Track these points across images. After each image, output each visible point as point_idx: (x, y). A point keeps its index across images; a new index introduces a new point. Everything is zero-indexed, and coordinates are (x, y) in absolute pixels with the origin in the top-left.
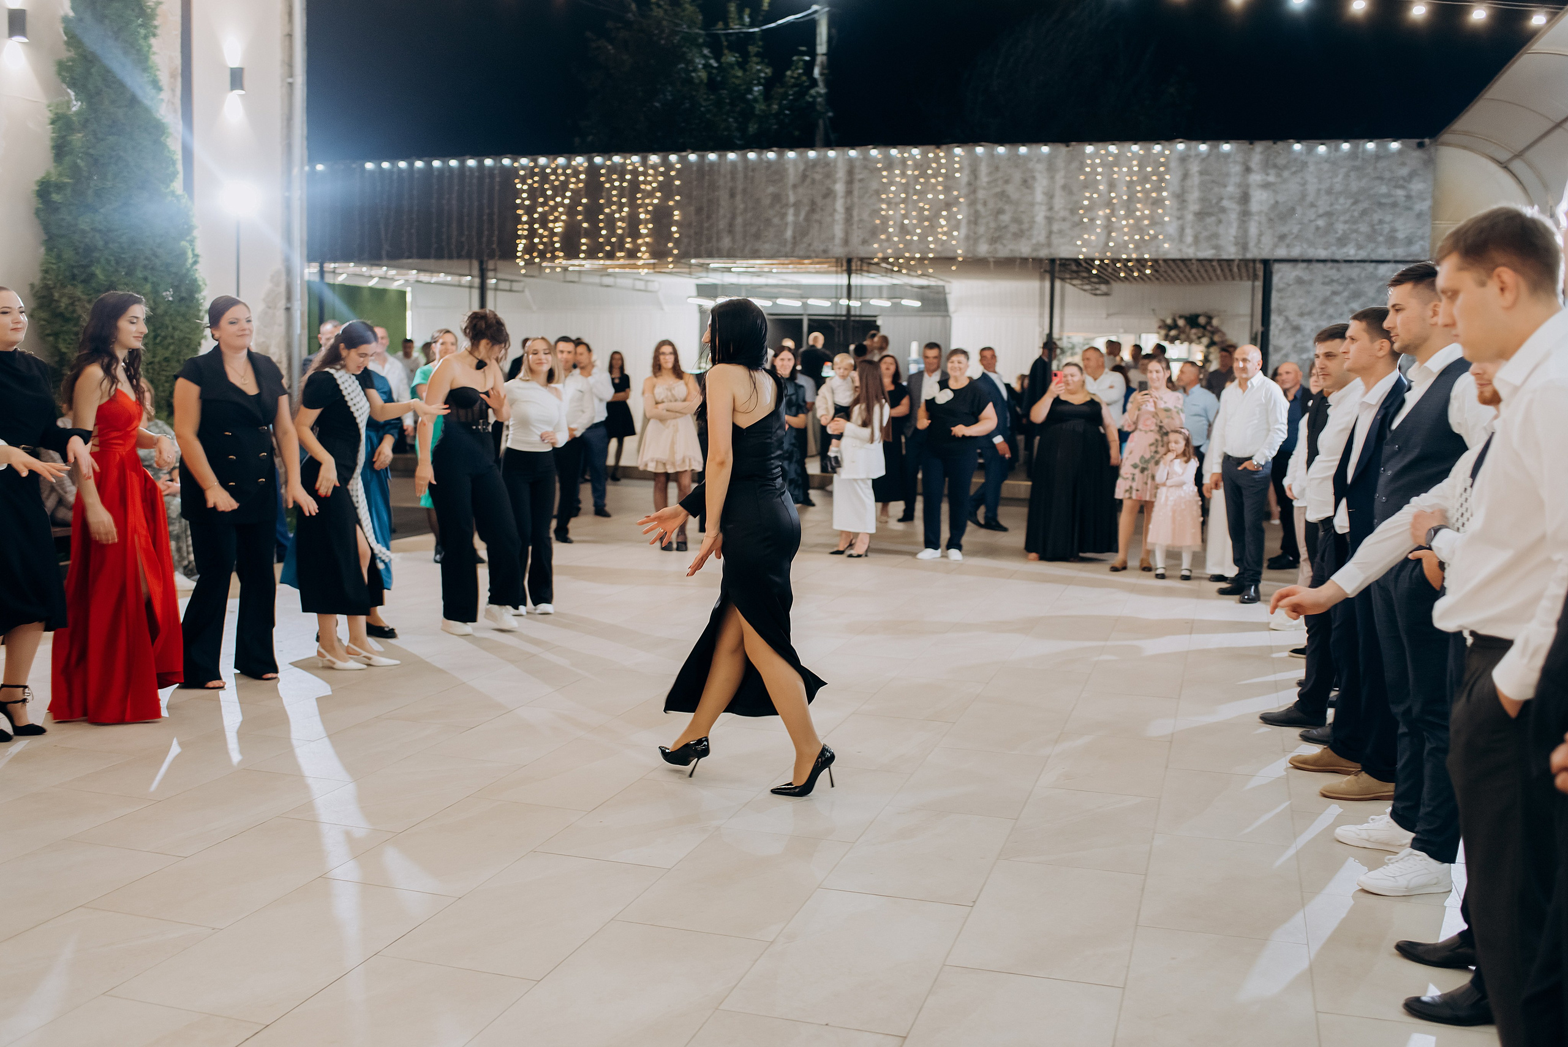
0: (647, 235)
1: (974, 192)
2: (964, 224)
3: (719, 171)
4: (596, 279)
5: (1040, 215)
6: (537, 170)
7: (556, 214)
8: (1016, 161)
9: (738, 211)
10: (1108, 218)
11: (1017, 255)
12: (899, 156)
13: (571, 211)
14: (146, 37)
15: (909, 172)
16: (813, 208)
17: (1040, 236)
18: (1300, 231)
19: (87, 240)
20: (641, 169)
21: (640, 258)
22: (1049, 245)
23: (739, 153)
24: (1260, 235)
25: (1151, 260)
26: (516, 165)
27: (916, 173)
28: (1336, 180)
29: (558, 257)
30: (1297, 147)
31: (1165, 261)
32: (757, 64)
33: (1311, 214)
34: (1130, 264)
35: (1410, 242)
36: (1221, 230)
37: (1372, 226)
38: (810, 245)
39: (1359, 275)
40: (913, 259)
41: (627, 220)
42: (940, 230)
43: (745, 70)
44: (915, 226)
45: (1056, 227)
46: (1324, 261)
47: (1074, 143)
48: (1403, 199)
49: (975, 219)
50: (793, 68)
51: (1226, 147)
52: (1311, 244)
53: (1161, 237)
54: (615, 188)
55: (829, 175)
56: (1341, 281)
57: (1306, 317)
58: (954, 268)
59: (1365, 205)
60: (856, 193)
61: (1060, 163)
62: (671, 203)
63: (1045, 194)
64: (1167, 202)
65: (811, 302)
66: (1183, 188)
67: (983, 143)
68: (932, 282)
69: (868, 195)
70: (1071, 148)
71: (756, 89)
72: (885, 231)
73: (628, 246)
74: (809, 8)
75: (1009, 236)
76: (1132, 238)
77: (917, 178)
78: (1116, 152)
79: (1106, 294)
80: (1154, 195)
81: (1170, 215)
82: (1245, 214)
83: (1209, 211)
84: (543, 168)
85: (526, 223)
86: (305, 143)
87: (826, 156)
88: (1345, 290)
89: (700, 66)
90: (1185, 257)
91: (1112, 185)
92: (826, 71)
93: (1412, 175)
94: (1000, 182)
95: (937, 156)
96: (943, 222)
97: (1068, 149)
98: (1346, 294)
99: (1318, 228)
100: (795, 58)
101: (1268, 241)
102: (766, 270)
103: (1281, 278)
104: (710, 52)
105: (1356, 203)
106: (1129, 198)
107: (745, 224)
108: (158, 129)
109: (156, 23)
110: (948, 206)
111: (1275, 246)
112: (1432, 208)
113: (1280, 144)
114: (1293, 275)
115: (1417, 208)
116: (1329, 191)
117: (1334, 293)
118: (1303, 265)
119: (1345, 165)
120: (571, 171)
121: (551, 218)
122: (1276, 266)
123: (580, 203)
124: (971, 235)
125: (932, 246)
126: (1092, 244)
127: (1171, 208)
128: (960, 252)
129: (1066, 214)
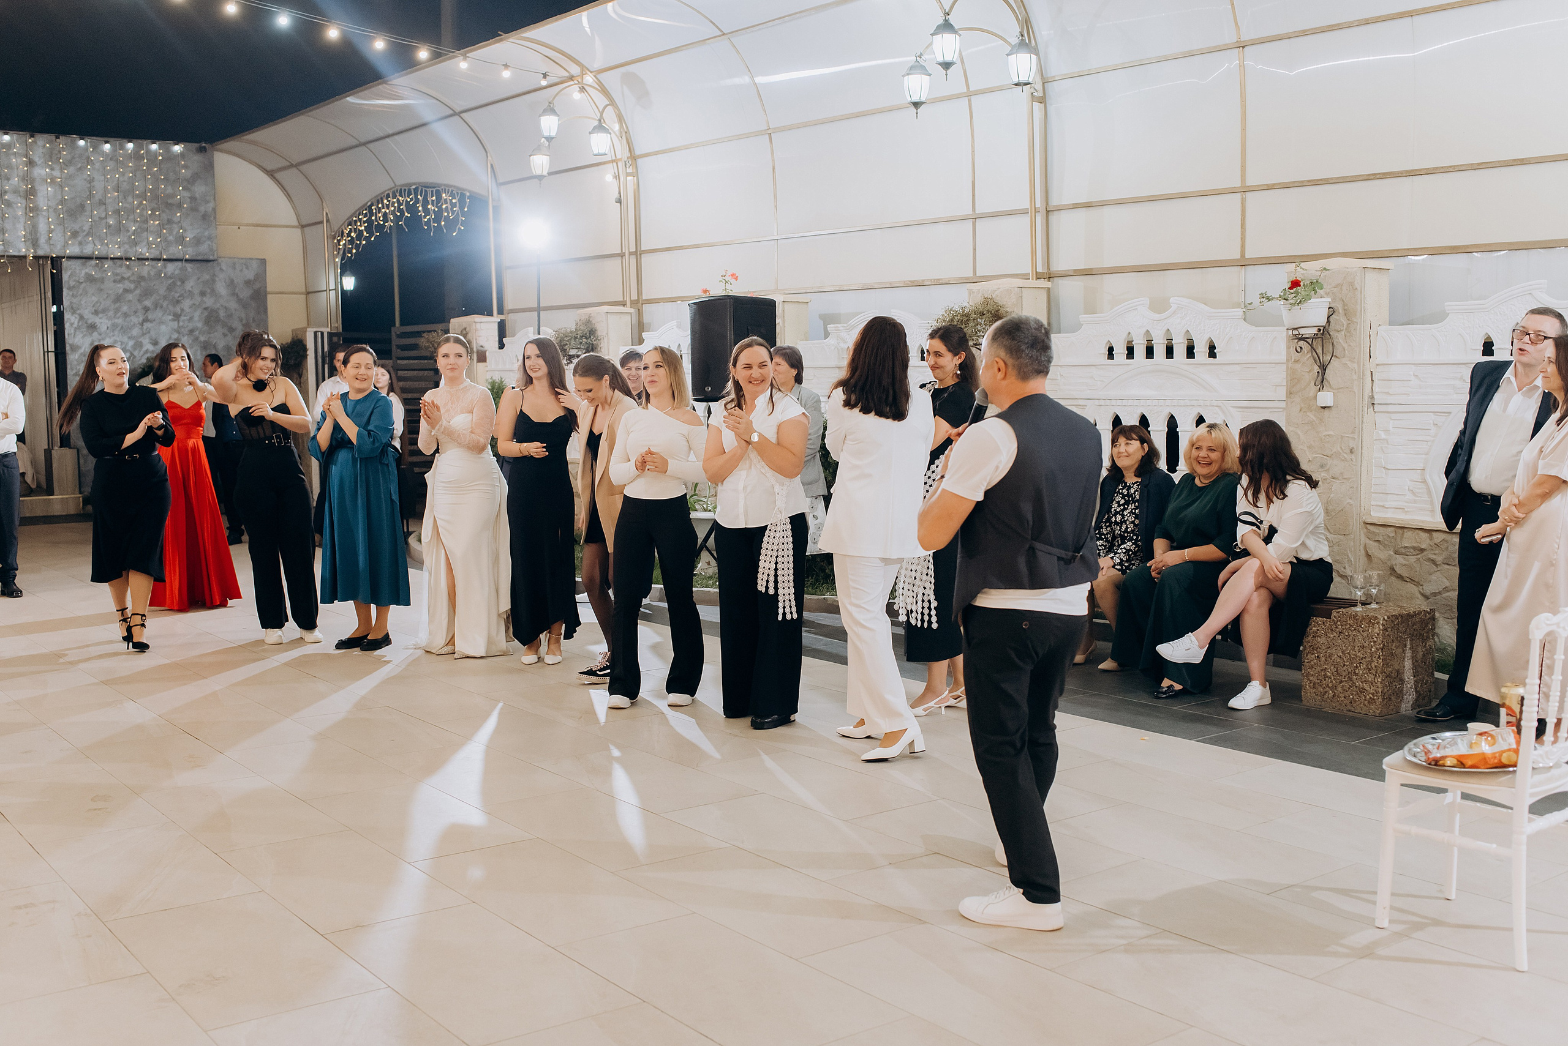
18: (91, 228)
24: (51, 231)
28: (121, 179)
30: (82, 143)
33: (101, 212)
35: (197, 241)
36: (9, 225)
39: (149, 273)
46: (113, 259)
48: (189, 200)
51: (6, 138)
52: (104, 242)
56: (131, 279)
57: (101, 315)
59: (154, 205)
82: (33, 211)
88: (136, 287)
93: (195, 178)
98: (138, 292)
99: (109, 226)
101: (58, 238)
103: (71, 276)
105: (144, 202)
111: (68, 244)
112: (214, 210)
113: (62, 138)
114: (83, 272)
115: (202, 209)
116: (117, 189)
117: (126, 291)
118: (94, 262)
119: (130, 164)
122: (65, 264)
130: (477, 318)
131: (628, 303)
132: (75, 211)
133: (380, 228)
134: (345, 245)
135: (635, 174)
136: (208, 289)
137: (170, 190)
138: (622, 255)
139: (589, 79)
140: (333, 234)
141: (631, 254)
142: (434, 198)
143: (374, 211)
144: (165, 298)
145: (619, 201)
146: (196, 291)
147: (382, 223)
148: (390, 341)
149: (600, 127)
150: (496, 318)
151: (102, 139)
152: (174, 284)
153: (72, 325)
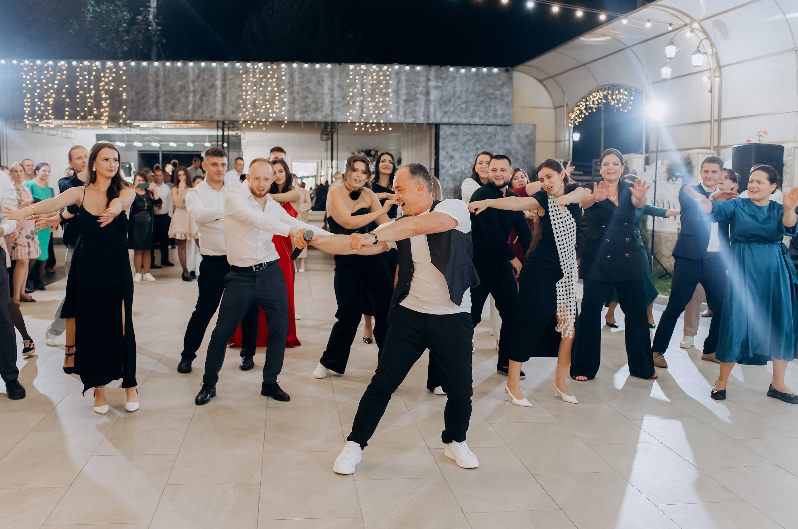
0: (106, 107)
1: (292, 87)
2: (287, 103)
3: (148, 72)
5: (327, 99)
6: (35, 68)
7: (49, 94)
8: (314, 71)
9: (161, 95)
10: (362, 102)
11: (315, 120)
12: (252, 67)
13: (58, 92)
15: (258, 76)
16: (204, 94)
17: (327, 110)
18: (454, 110)
20: (102, 69)
21: (103, 120)
22: (332, 115)
23: (161, 62)
24: (435, 112)
25: (384, 123)
26: (22, 64)
27: (261, 76)
28: (469, 86)
29: (51, 119)
30: (452, 69)
31: (391, 124)
32: (124, 12)
33: (459, 102)
34: (374, 125)
35: (503, 116)
36: (417, 109)
37: (486, 108)
38: (203, 113)
39: (479, 131)
40: (261, 121)
41: (93, 98)
42: (275, 107)
44: (262, 105)
45: (335, 106)
46: (463, 124)
47: (343, 64)
48: (499, 96)
49: (293, 101)
51: (418, 68)
52: (460, 117)
53: (388, 112)
54: (86, 79)
55: (213, 76)
56: (472, 134)
57: (456, 152)
58: (283, 127)
59: (483, 98)
60: (228, 86)
61: (337, 73)
62: (121, 89)
63: (329, 89)
64: (391, 95)
66: (398, 87)
69: (234, 88)
70: (342, 66)
71: (123, 25)
72: (245, 106)
73: (95, 113)
75: (311, 110)
76: (374, 112)
77: (261, 79)
78: (365, 68)
80: (384, 91)
81: (392, 101)
82: (428, 101)
83: (411, 99)
84: (39, 66)
85: (29, 98)
87: (211, 66)
88: (473, 138)
89: (91, 11)
90: (400, 122)
91: (363, 85)
92: (156, 17)
93: (503, 84)
94: (306, 82)
95: (272, 67)
96: (277, 102)
97: (340, 66)
98: (474, 140)
99: (462, 109)
101: (439, 114)
103: (444, 133)
105: (479, 97)
106: (372, 92)
107: (166, 101)
110: (279, 94)
111: (443, 117)
112: (512, 100)
113: (443, 67)
114: (450, 131)
115: (506, 100)
116: (467, 91)
117: (469, 140)
118: (454, 126)
119: (473, 79)
120: (57, 69)
121: (46, 96)
122: (441, 127)
123: (64, 88)
124: (291, 109)
125: (271, 115)
126: (355, 115)
127: (393, 98)
128: (286, 118)
129: (340, 99)
130: (633, 155)
131: (712, 148)
133: (591, 108)
134: (574, 117)
135: (720, 76)
136: (507, 139)
137: (491, 91)
138: (710, 121)
139: (696, 25)
140: (569, 111)
141: (715, 121)
142: (617, 92)
143: (588, 100)
144: (486, 143)
145: (711, 91)
146: (501, 140)
147: (592, 106)
148: (591, 167)
149: (698, 51)
150: (644, 156)
151: (460, 67)
152: (491, 137)
153: (443, 156)
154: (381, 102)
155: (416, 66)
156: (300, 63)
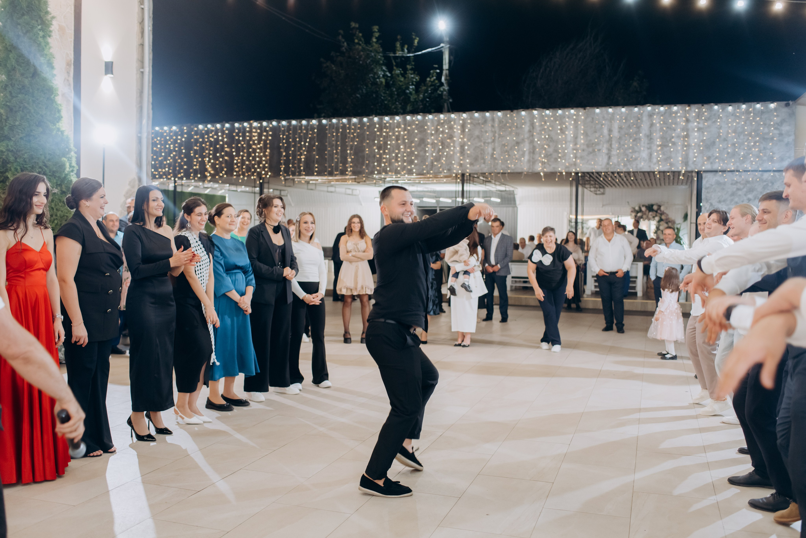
1: (533, 135)
2: (527, 153)
4: (325, 189)
5: (570, 148)
6: (291, 127)
7: (301, 151)
8: (556, 118)
10: (608, 149)
11: (557, 171)
12: (490, 116)
13: (309, 150)
14: (44, 37)
15: (496, 125)
16: (442, 146)
17: (570, 159)
18: (718, 154)
19: (4, 157)
20: (348, 126)
21: (347, 175)
22: (575, 164)
23: (402, 116)
24: (695, 157)
25: (633, 172)
26: (280, 125)
27: (500, 126)
28: (738, 126)
29: (303, 175)
30: (716, 107)
31: (640, 172)
32: (411, 74)
34: (622, 174)
35: (782, 159)
38: (441, 167)
41: (340, 154)
42: (514, 157)
43: (405, 78)
44: (500, 155)
45: (579, 155)
47: (588, 108)
49: (533, 151)
50: (431, 76)
51: (675, 108)
52: (726, 162)
53: (639, 159)
55: (451, 128)
56: (742, 182)
57: (722, 203)
60: (466, 137)
61: (581, 119)
63: (572, 136)
64: (642, 140)
65: (442, 199)
66: (650, 131)
67: (537, 109)
68: (508, 188)
69: (473, 139)
70: (587, 110)
71: (411, 87)
72: (483, 159)
73: (341, 168)
74: (439, 45)
75: (552, 160)
76: (622, 160)
77: (500, 129)
78: (612, 112)
79: (603, 194)
80: (635, 136)
81: (644, 147)
82: (687, 146)
83: (666, 144)
84: (295, 127)
85: (285, 156)
86: (151, 106)
87: (450, 117)
88: (744, 187)
89: (381, 76)
90: (653, 170)
91: (610, 131)
92: (448, 78)
93: (783, 122)
94: (547, 130)
95: (512, 116)
96: (516, 153)
97: (585, 111)
98: (745, 190)
99: (728, 153)
100: (432, 71)
101: (700, 160)
102: (417, 181)
103: (708, 181)
104: (387, 69)
106: (620, 138)
107: (405, 156)
108: (49, 91)
109: (51, 29)
110: (518, 143)
111: (704, 163)
112: (796, 140)
113: (706, 106)
114: (714, 179)
115: (786, 140)
116: (735, 132)
117: (738, 189)
118: (719, 173)
119: (743, 117)
120: (309, 127)
121: (299, 153)
122: (704, 175)
123: (314, 145)
124: (531, 159)
125: (510, 166)
126: (600, 164)
127: (644, 143)
128: (525, 169)
129: (585, 147)
132: (709, 145)
137: (766, 130)
151: (727, 104)
152: (767, 185)
153: (706, 208)
154: (632, 148)
155: (672, 106)
156: (541, 109)
